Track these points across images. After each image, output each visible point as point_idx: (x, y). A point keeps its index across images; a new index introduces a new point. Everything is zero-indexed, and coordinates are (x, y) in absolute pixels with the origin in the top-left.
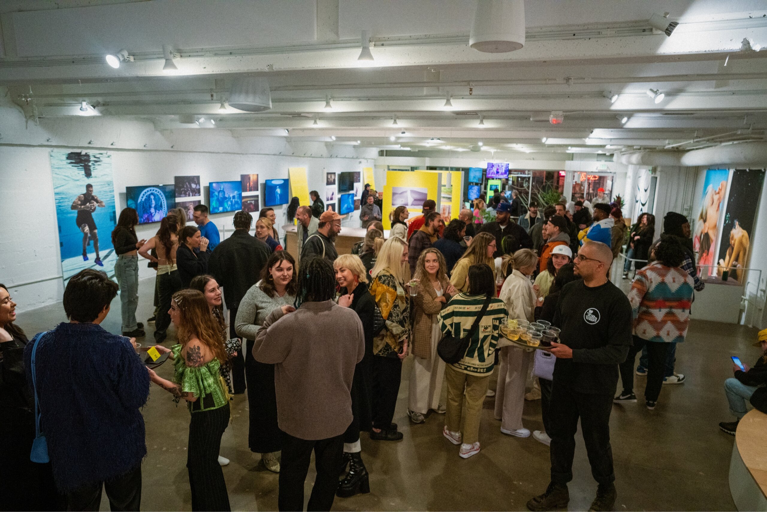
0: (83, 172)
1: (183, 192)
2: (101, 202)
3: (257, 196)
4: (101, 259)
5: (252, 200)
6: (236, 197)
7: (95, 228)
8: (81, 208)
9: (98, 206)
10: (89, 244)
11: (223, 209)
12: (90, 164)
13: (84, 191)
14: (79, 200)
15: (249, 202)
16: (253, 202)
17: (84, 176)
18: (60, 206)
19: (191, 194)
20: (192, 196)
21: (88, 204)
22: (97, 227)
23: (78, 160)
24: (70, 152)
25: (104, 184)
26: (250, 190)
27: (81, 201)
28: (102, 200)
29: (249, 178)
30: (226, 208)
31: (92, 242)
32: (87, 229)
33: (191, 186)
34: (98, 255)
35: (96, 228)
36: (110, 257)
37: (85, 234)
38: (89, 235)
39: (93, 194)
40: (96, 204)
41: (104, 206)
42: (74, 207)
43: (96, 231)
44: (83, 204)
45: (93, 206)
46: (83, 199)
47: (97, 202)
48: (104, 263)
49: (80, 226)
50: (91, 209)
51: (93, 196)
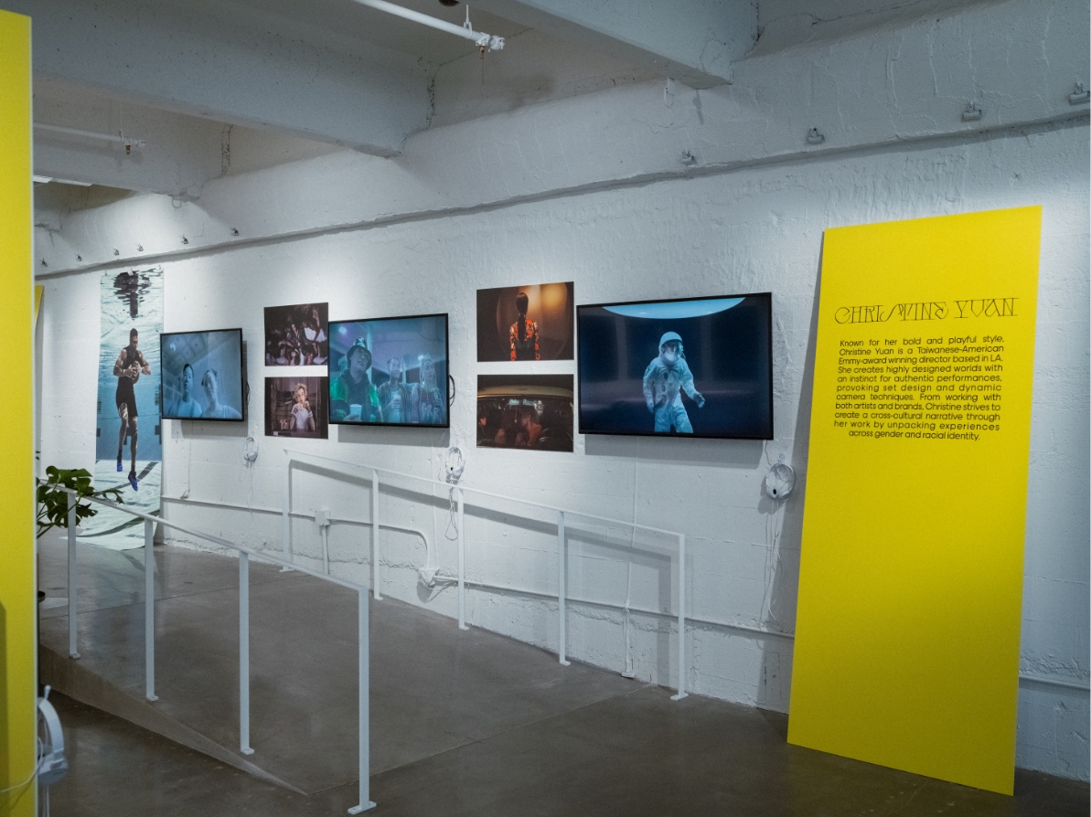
0: (128, 308)
1: (282, 352)
2: (147, 364)
3: (565, 381)
4: (137, 476)
5: (531, 398)
6: (423, 373)
7: (136, 414)
8: (122, 372)
9: (143, 372)
10: (125, 443)
11: (364, 410)
13: (128, 344)
14: (122, 359)
15: (513, 402)
16: (538, 406)
18: (104, 367)
19: (302, 357)
20: (306, 364)
21: (130, 367)
22: (139, 413)
23: (125, 286)
24: (119, 273)
25: (151, 330)
26: (526, 354)
27: (124, 360)
28: (148, 361)
29: (523, 303)
30: (374, 409)
31: (129, 438)
32: (126, 412)
33: (303, 335)
34: (133, 467)
36: (148, 476)
37: (124, 421)
38: (128, 425)
39: (138, 349)
40: (140, 369)
41: (149, 373)
42: (116, 371)
43: (136, 419)
44: (126, 366)
45: (137, 370)
46: (125, 357)
47: (142, 365)
48: (139, 484)
49: (119, 406)
50: (133, 376)
51: (137, 353)
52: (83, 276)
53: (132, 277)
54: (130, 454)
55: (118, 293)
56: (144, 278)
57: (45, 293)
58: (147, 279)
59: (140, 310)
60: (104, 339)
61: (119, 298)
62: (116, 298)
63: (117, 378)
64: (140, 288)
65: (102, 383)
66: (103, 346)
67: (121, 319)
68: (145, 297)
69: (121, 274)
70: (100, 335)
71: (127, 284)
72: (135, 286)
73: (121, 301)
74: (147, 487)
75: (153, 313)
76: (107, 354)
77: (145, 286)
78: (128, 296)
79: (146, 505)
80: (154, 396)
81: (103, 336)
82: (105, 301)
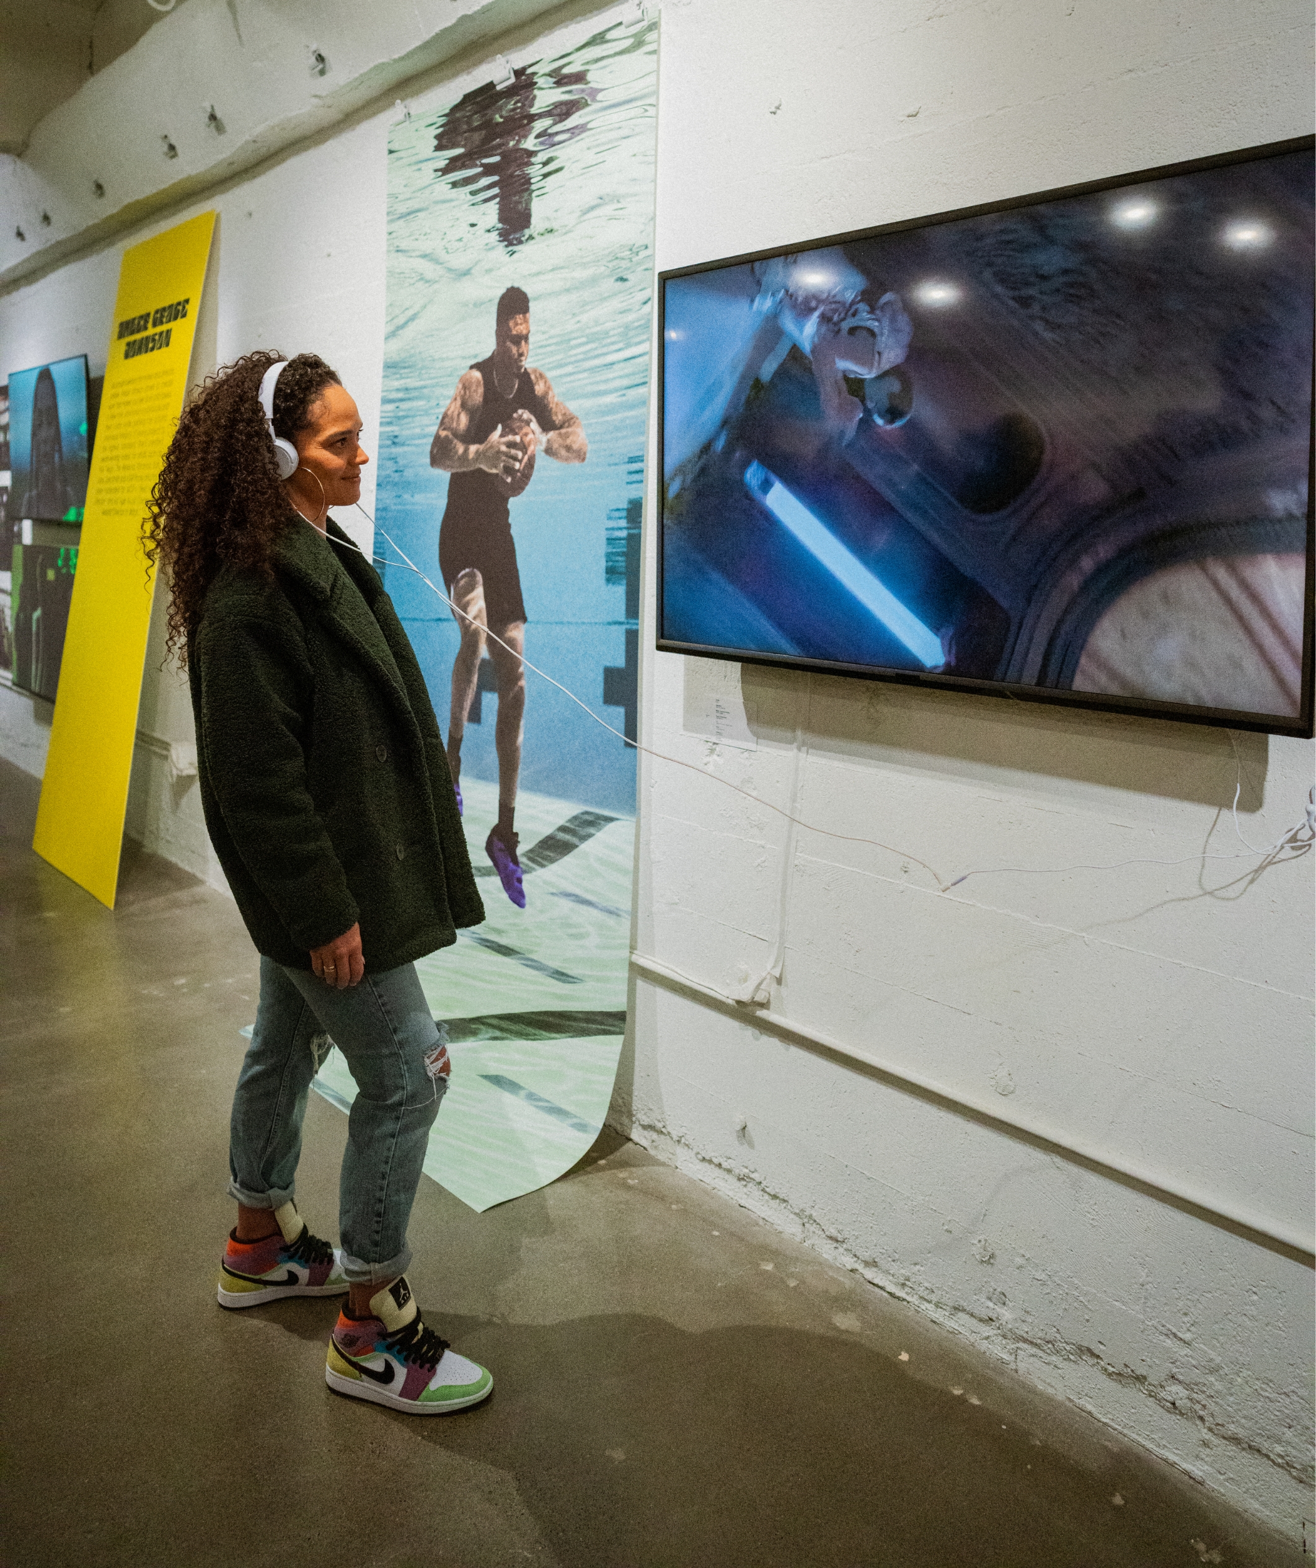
0: (490, 214)
2: (569, 421)
4: (520, 850)
7: (517, 614)
8: (465, 456)
9: (549, 451)
10: (475, 716)
12: (529, 143)
13: (486, 346)
14: (464, 405)
17: (494, 236)
21: (495, 436)
24: (457, 97)
25: (594, 281)
27: (472, 412)
28: (573, 407)
31: (491, 702)
32: (479, 603)
34: (506, 811)
35: (520, 616)
36: (568, 861)
37: (470, 638)
38: (484, 652)
39: (529, 364)
40: (536, 437)
41: (580, 456)
42: (440, 452)
43: (518, 632)
44: (478, 432)
45: (523, 447)
46: (477, 396)
47: (547, 424)
48: (533, 881)
49: (450, 578)
50: (509, 470)
51: (526, 380)
52: (333, 147)
53: (511, 91)
54: (492, 758)
55: (454, 165)
56: (561, 80)
57: (224, 235)
58: (579, 78)
59: (540, 210)
60: (395, 345)
61: (454, 185)
62: (442, 187)
63: (443, 476)
64: (539, 126)
65: (388, 496)
66: (392, 367)
67: (459, 261)
68: (564, 154)
69: (468, 98)
70: (383, 330)
71: (488, 124)
72: (522, 122)
73: (464, 192)
74: (566, 905)
75: (608, 210)
76: (409, 394)
77: (563, 111)
78: (489, 170)
79: (560, 976)
80: (602, 549)
81: (391, 335)
82: (402, 209)
